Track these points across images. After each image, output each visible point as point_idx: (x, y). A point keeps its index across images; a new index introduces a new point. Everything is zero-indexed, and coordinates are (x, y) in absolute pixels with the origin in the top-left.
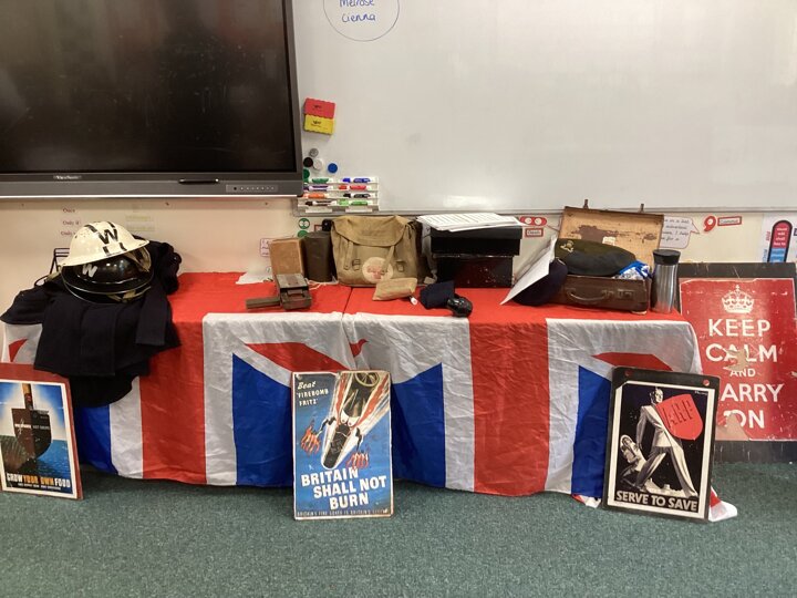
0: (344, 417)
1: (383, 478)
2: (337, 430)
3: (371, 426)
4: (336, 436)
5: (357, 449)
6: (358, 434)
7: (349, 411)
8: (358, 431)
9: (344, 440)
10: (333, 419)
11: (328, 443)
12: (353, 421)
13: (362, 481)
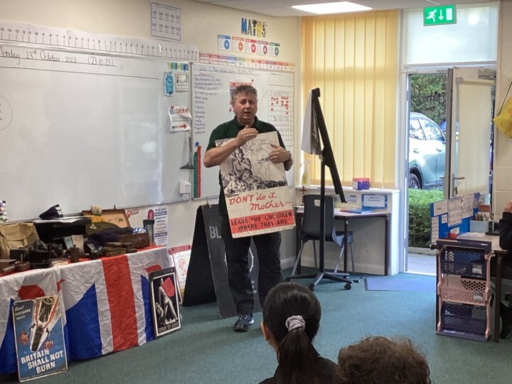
0: (40, 322)
1: (61, 352)
2: (37, 330)
3: (53, 326)
4: (36, 334)
5: (47, 339)
6: (47, 331)
7: (42, 320)
8: (47, 329)
9: (41, 335)
10: (34, 325)
11: (33, 339)
12: (44, 324)
13: (51, 356)
